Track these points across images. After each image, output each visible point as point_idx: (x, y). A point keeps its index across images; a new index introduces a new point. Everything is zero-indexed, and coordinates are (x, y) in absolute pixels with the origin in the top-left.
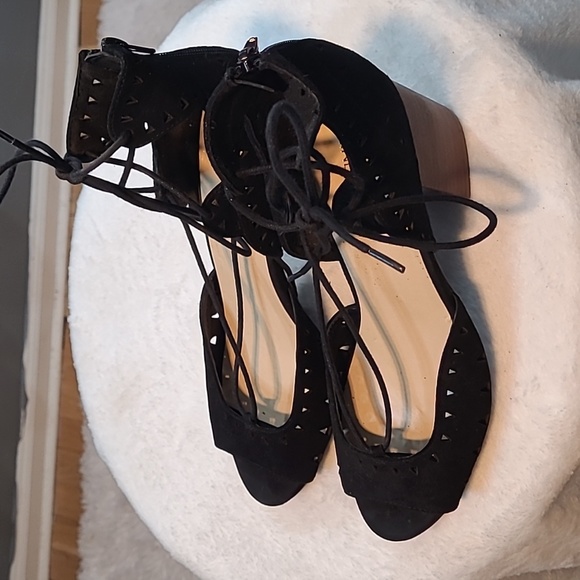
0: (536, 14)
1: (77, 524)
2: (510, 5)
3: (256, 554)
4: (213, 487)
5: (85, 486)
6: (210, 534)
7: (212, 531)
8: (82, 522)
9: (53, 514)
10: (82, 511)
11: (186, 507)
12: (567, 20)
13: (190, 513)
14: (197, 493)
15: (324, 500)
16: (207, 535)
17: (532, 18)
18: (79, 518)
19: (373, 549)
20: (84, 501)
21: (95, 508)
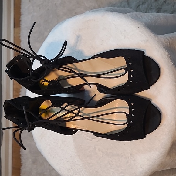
0: (148, 20)
1: (20, 169)
2: (141, 17)
3: (85, 174)
4: (71, 156)
5: (22, 158)
6: (71, 170)
7: (72, 169)
8: (21, 169)
9: (12, 167)
10: (21, 166)
11: (63, 163)
12: (156, 20)
13: (65, 164)
14: (66, 158)
16: (70, 170)
17: (147, 20)
18: (20, 168)
19: (118, 168)
20: (22, 162)
21: (25, 164)
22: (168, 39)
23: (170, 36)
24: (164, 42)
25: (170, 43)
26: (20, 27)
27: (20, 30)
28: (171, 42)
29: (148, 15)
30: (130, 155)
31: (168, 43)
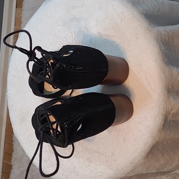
2: (143, 4)
5: (14, 143)
8: (13, 154)
9: (4, 152)
10: (13, 151)
12: (159, 9)
15: (82, 151)
16: (47, 161)
17: (149, 8)
19: (96, 166)
20: (13, 148)
21: (17, 150)
22: (168, 32)
23: (171, 29)
24: (163, 35)
25: (169, 37)
26: (22, 7)
27: (21, 10)
28: (171, 35)
29: (151, 2)
30: (112, 154)
31: (167, 37)
